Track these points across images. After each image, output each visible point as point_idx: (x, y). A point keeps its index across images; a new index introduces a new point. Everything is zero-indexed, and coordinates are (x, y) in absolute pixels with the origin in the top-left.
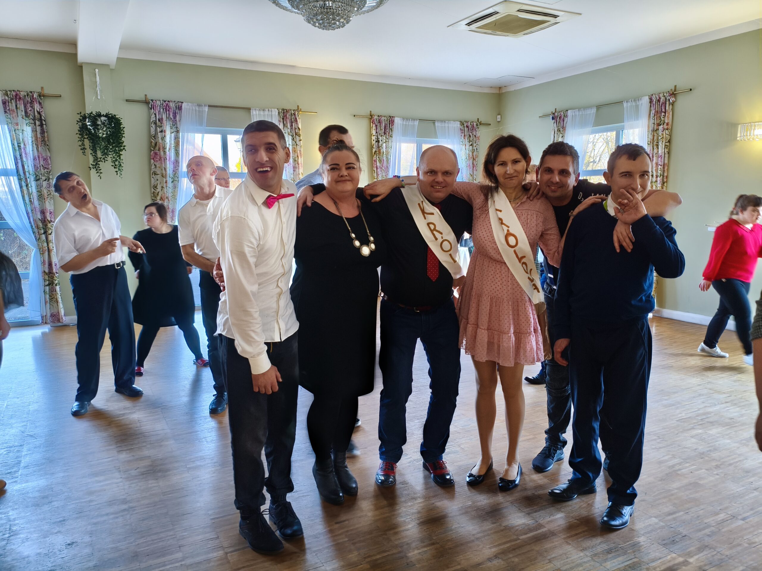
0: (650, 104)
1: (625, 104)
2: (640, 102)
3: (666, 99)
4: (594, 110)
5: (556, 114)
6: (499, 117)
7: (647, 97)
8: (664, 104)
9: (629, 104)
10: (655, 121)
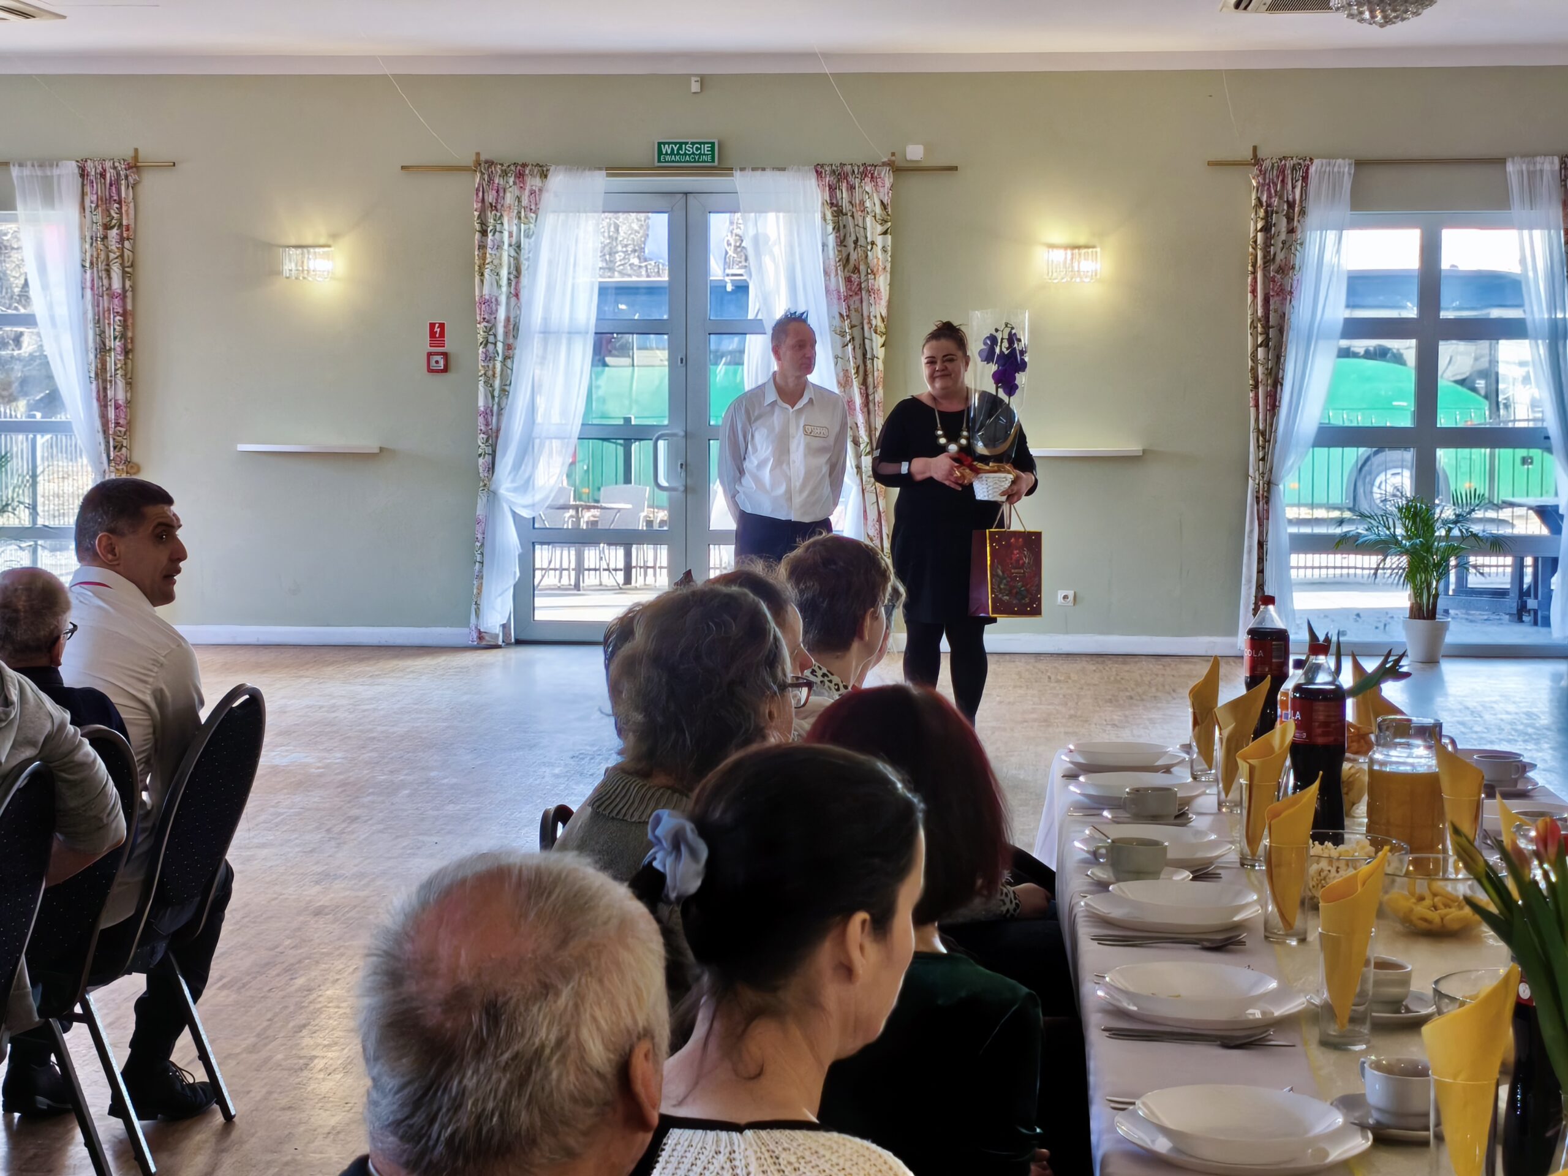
0: (80, 180)
1: (15, 171)
2: (56, 172)
3: (118, 174)
7: (74, 164)
8: (116, 183)
9: (26, 172)
10: (99, 218)
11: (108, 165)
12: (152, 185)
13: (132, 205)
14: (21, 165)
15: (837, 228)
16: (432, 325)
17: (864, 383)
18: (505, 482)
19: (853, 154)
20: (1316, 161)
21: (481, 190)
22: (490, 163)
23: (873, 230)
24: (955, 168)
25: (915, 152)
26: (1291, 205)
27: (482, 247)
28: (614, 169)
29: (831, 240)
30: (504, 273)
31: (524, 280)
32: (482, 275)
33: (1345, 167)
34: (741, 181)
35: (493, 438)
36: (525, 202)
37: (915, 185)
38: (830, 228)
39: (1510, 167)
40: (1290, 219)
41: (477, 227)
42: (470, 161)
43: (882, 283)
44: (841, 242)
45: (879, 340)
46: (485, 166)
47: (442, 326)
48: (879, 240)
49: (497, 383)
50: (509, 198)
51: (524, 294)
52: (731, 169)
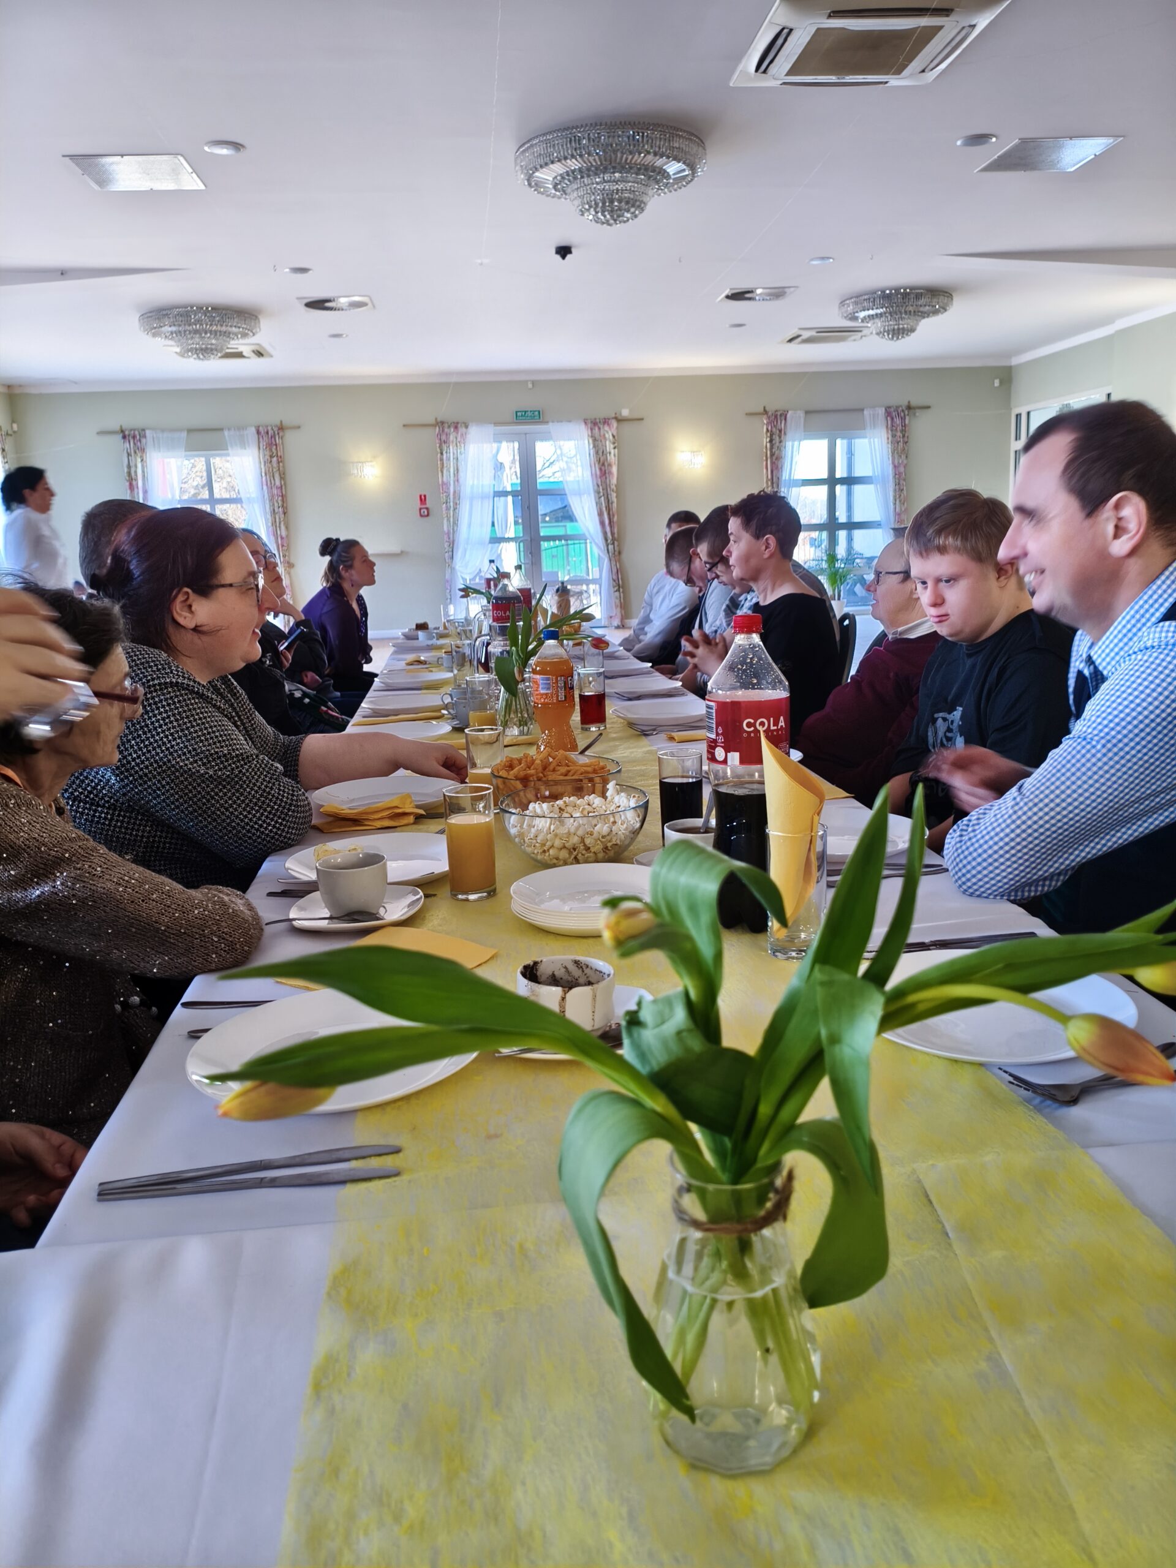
0: (257, 436)
1: (226, 433)
2: (246, 432)
4: (184, 434)
5: (127, 433)
6: (15, 426)
7: (254, 428)
8: (273, 436)
9: (232, 432)
10: (268, 453)
11: (269, 428)
12: (290, 437)
13: (281, 446)
14: (229, 429)
15: (594, 446)
16: (421, 496)
17: (609, 514)
18: (458, 564)
19: (601, 414)
20: (790, 412)
21: (439, 435)
22: (442, 423)
23: (609, 446)
24: (642, 419)
25: (625, 413)
26: (780, 431)
27: (442, 460)
28: (496, 424)
29: (592, 452)
30: (452, 470)
31: (461, 474)
32: (442, 472)
33: (801, 414)
34: (552, 427)
35: (452, 544)
36: (459, 439)
37: (625, 425)
38: (591, 446)
39: (866, 412)
40: (780, 437)
41: (439, 450)
42: (433, 421)
43: (614, 469)
44: (597, 453)
45: (614, 495)
46: (441, 424)
47: (425, 496)
48: (612, 451)
49: (452, 520)
50: (452, 437)
51: (461, 480)
52: (548, 422)
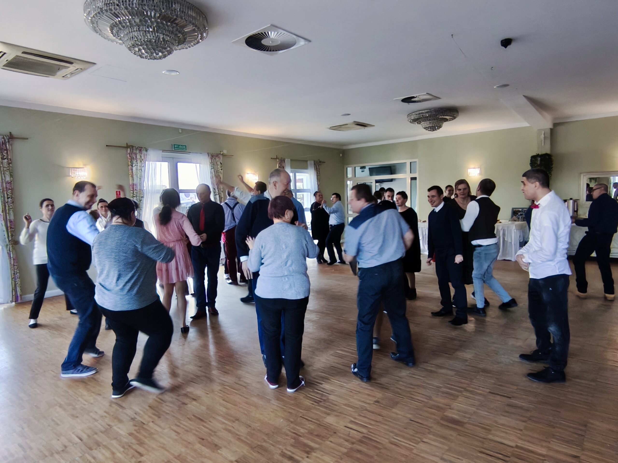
3: (5, 140)
12: (18, 145)
13: (11, 151)
15: (213, 168)
19: (216, 151)
20: (286, 159)
21: (130, 154)
23: (219, 169)
24: (231, 156)
25: (225, 152)
28: (164, 151)
32: (133, 177)
33: (289, 160)
34: (192, 156)
37: (225, 158)
39: (308, 162)
41: (130, 163)
42: (126, 145)
46: (130, 147)
50: (138, 157)
51: (143, 183)
52: (190, 153)
